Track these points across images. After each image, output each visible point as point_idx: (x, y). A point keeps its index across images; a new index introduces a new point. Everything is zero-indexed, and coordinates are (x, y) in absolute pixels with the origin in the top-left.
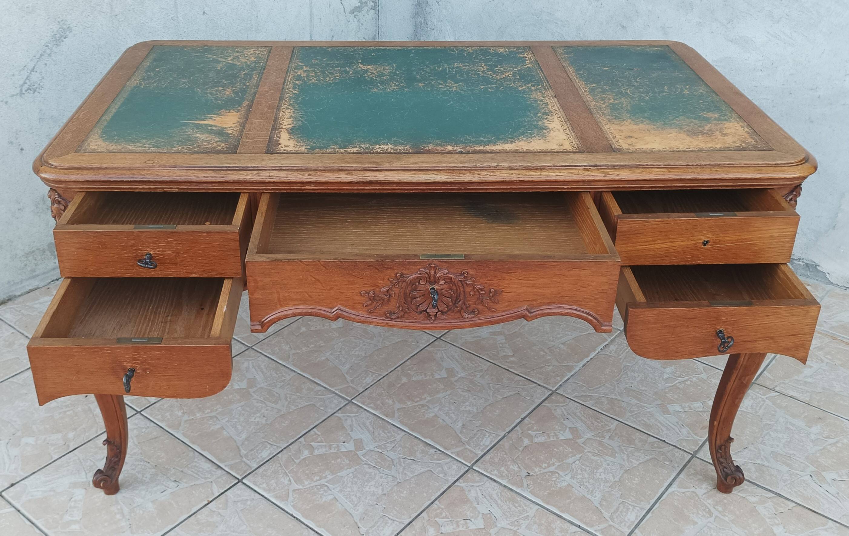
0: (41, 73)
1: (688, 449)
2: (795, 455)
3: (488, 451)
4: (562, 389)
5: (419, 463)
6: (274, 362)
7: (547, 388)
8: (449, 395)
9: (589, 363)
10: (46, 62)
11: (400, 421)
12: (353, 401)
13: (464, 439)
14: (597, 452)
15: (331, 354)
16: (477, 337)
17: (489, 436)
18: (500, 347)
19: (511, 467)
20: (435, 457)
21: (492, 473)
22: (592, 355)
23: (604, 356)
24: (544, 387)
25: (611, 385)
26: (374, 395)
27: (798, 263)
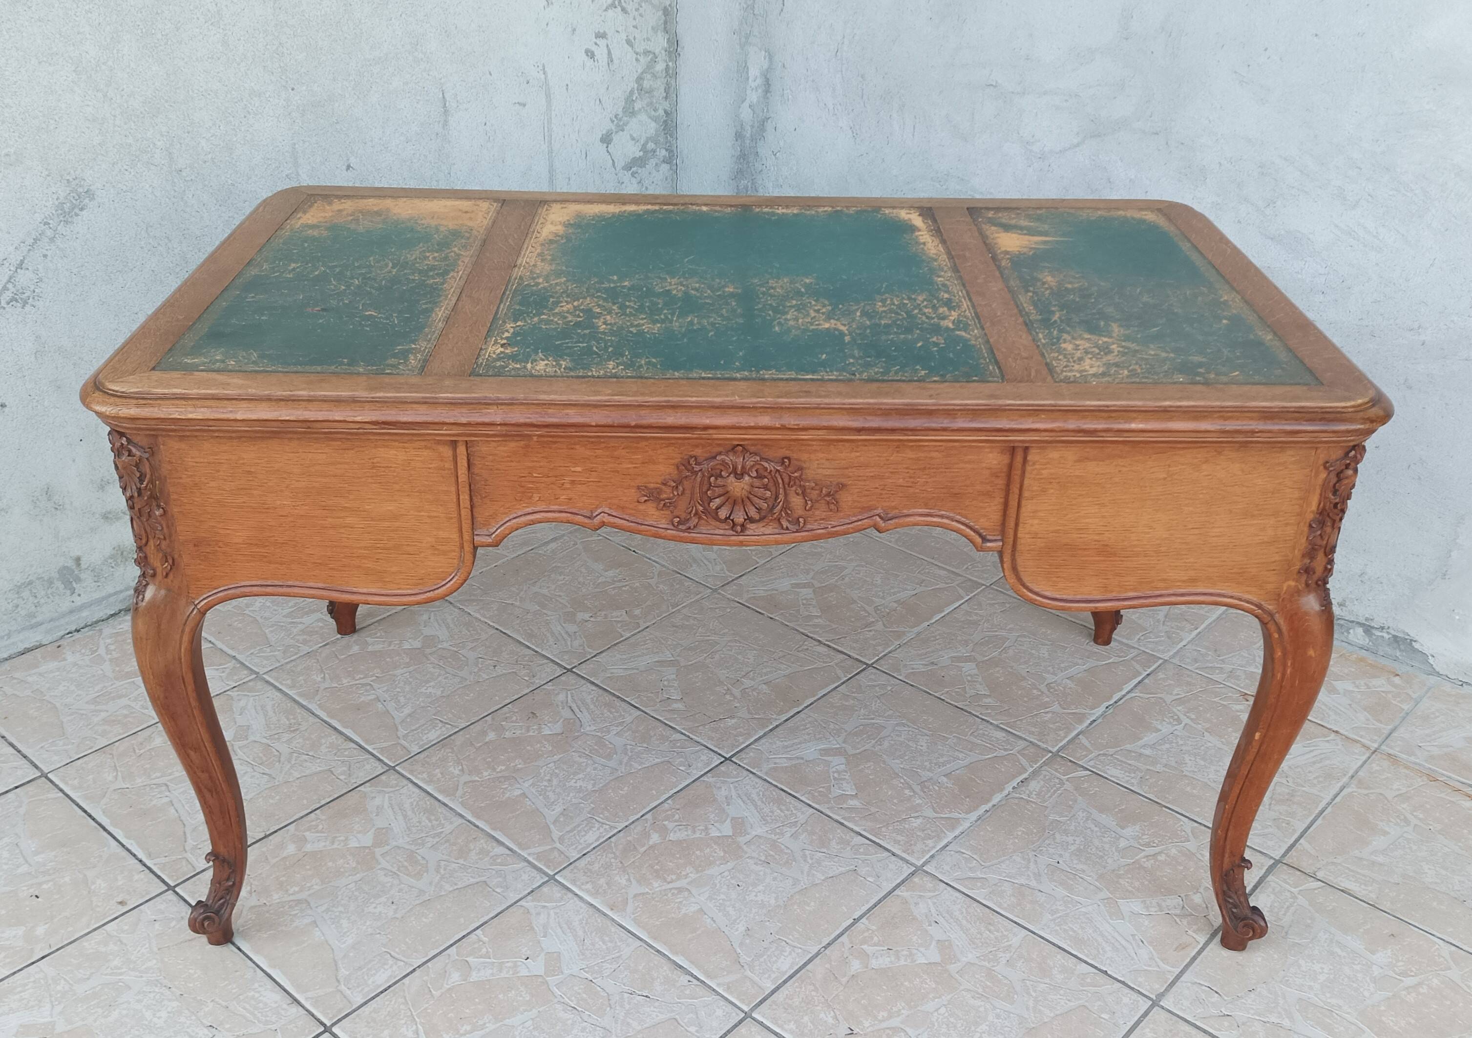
0: (36, 271)
1: (1146, 990)
2: (1340, 1007)
3: (785, 982)
4: (934, 863)
5: (657, 1004)
6: (428, 798)
7: (907, 862)
8: (729, 871)
9: (989, 814)
10: (45, 252)
11: (634, 920)
12: (557, 877)
13: (745, 958)
14: (980, 991)
15: (533, 785)
16: (797, 758)
17: (790, 953)
18: (835, 779)
19: (822, 1015)
20: (687, 992)
21: (786, 1027)
22: (997, 799)
23: (1016, 801)
24: (902, 859)
25: (1024, 859)
26: (596, 866)
27: (1380, 634)
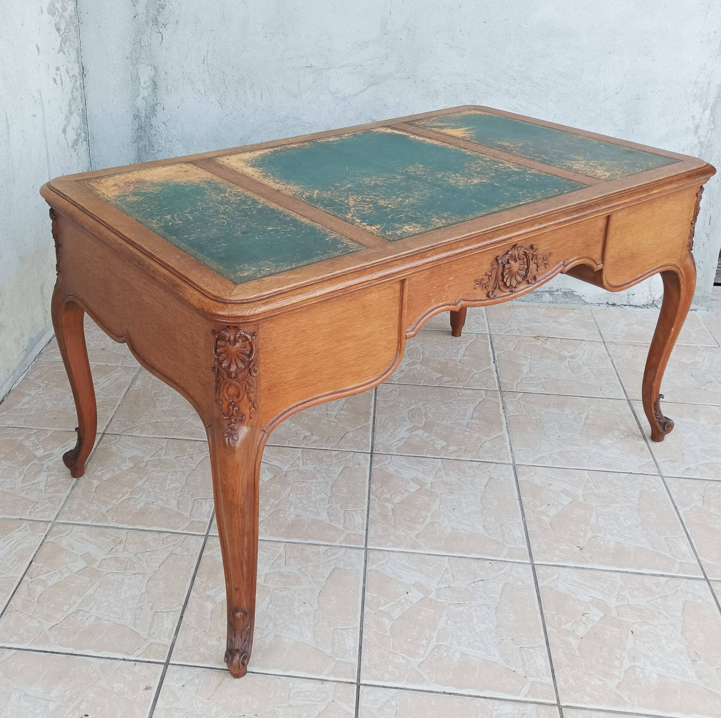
22: (504, 420)
25: (546, 441)
27: (557, 293)
